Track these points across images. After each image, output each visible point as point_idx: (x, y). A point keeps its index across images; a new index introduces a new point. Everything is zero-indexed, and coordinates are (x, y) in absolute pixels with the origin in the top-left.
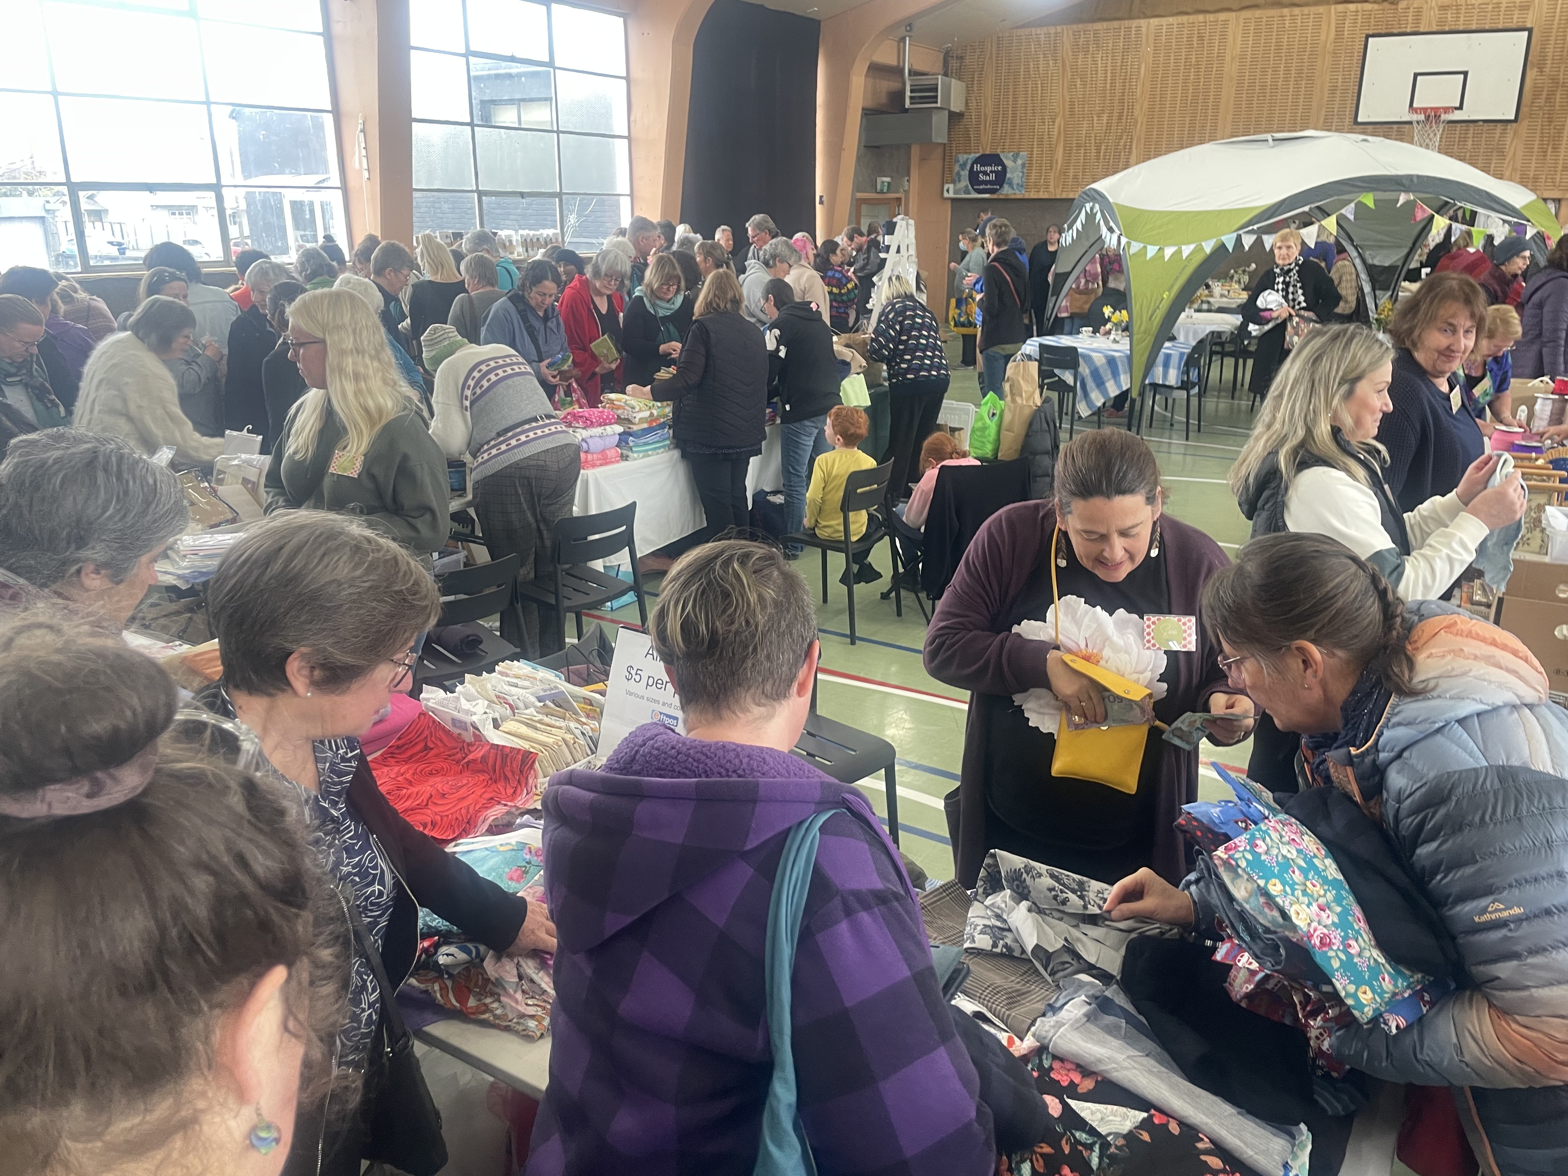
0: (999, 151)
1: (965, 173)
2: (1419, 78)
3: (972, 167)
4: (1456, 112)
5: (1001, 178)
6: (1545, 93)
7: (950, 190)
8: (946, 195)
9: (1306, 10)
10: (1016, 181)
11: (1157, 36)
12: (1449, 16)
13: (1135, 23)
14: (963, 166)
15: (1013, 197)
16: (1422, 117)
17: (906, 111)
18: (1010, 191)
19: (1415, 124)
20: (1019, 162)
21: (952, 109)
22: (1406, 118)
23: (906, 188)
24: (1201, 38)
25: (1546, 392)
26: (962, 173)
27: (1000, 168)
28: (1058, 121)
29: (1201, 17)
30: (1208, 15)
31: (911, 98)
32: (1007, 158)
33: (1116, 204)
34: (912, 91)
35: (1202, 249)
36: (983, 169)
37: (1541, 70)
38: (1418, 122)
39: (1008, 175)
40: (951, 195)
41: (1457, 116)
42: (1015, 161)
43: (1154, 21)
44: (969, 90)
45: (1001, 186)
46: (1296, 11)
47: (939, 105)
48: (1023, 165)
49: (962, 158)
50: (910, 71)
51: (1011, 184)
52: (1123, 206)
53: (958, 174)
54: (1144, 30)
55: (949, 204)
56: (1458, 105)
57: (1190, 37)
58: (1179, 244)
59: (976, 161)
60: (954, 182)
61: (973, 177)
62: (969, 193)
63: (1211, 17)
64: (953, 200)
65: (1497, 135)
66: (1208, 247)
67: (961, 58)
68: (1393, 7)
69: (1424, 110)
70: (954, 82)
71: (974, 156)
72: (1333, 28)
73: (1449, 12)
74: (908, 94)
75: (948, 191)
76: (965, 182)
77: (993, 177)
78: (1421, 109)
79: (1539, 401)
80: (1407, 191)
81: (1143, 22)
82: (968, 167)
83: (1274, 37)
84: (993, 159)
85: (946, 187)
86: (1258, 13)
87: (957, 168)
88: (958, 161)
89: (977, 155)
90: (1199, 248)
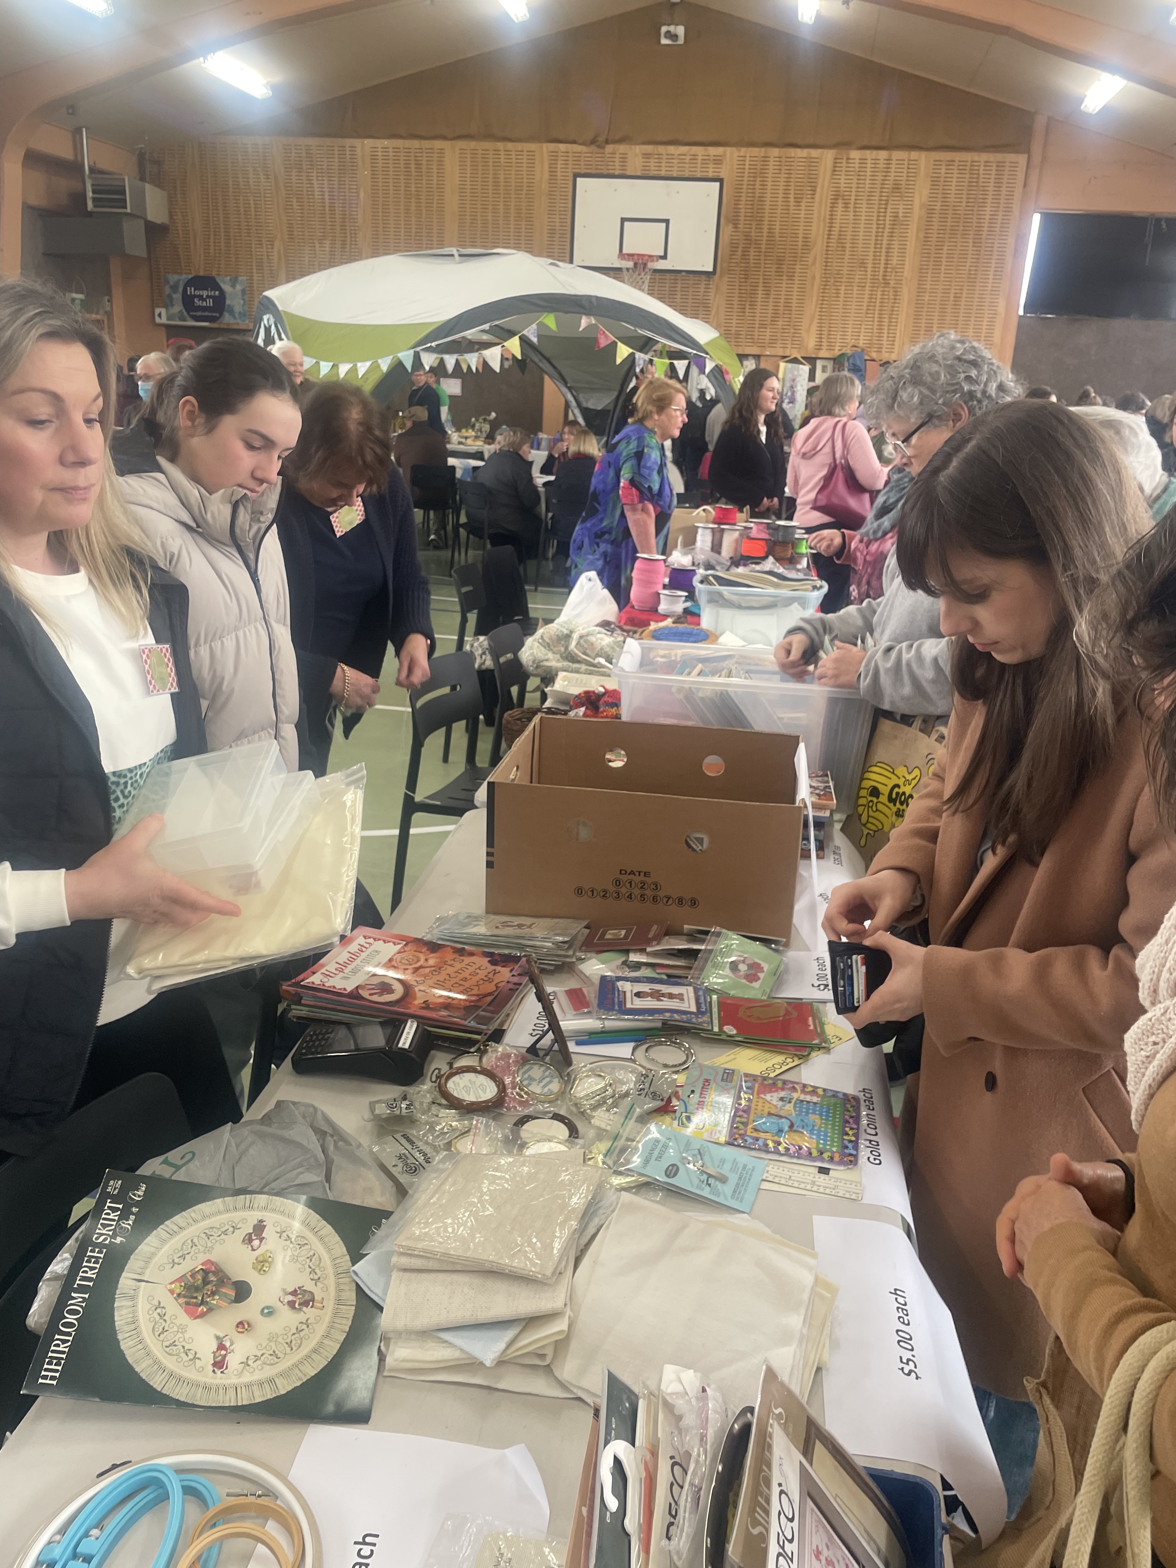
0: (214, 274)
1: (178, 297)
2: (626, 224)
3: (185, 291)
4: (661, 261)
5: (220, 303)
6: (740, 249)
7: (162, 316)
8: (158, 320)
9: (519, 146)
10: (238, 309)
11: (374, 158)
12: (652, 164)
13: (349, 142)
14: (174, 288)
15: (236, 327)
16: (630, 264)
17: (90, 214)
18: (232, 321)
19: (625, 272)
20: (239, 287)
21: (150, 217)
22: (617, 265)
23: (108, 309)
24: (418, 165)
25: (707, 522)
26: (174, 296)
27: (217, 293)
28: (277, 243)
29: (416, 143)
30: (423, 142)
31: (94, 199)
32: (224, 283)
33: (285, 312)
34: (94, 192)
35: (379, 366)
36: (197, 293)
37: (736, 226)
38: (628, 269)
39: (228, 302)
40: (164, 320)
41: (661, 265)
42: (233, 286)
43: (369, 142)
44: (171, 201)
45: (221, 314)
46: (510, 145)
47: (129, 210)
48: (243, 292)
49: (173, 278)
50: (91, 169)
51: (231, 312)
52: (293, 315)
53: (170, 296)
54: (359, 151)
55: (163, 331)
56: (662, 254)
57: (407, 165)
58: (354, 360)
59: (190, 283)
60: (166, 306)
61: (188, 302)
62: (185, 320)
63: (426, 144)
64: (168, 327)
65: (702, 290)
66: (385, 365)
67: (159, 163)
68: (601, 151)
69: (631, 256)
70: (148, 187)
71: (185, 277)
72: (546, 167)
73: (652, 160)
74: (90, 194)
75: (160, 315)
76: (178, 307)
77: (210, 303)
78: (629, 255)
79: (700, 531)
80: (588, 314)
81: (357, 142)
82: (181, 289)
83: (491, 172)
84: (208, 282)
85: (157, 311)
86: (473, 144)
87: (167, 290)
88: (168, 283)
89: (190, 277)
90: (375, 367)
